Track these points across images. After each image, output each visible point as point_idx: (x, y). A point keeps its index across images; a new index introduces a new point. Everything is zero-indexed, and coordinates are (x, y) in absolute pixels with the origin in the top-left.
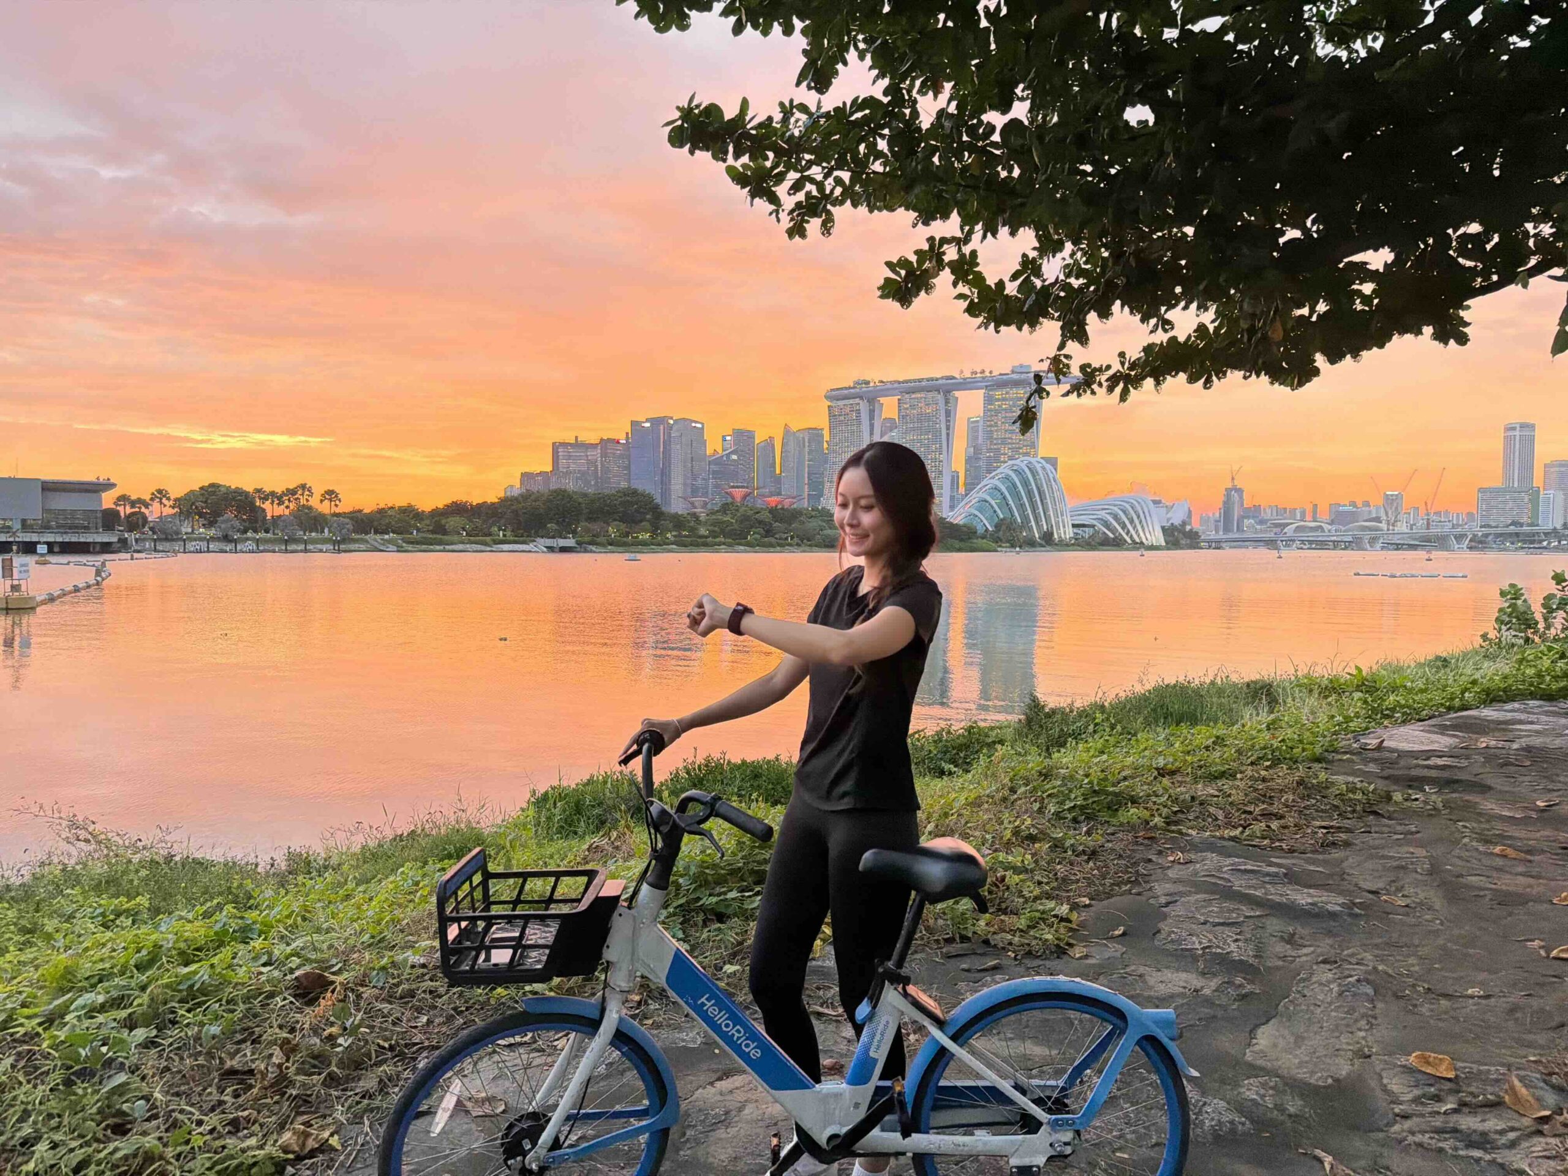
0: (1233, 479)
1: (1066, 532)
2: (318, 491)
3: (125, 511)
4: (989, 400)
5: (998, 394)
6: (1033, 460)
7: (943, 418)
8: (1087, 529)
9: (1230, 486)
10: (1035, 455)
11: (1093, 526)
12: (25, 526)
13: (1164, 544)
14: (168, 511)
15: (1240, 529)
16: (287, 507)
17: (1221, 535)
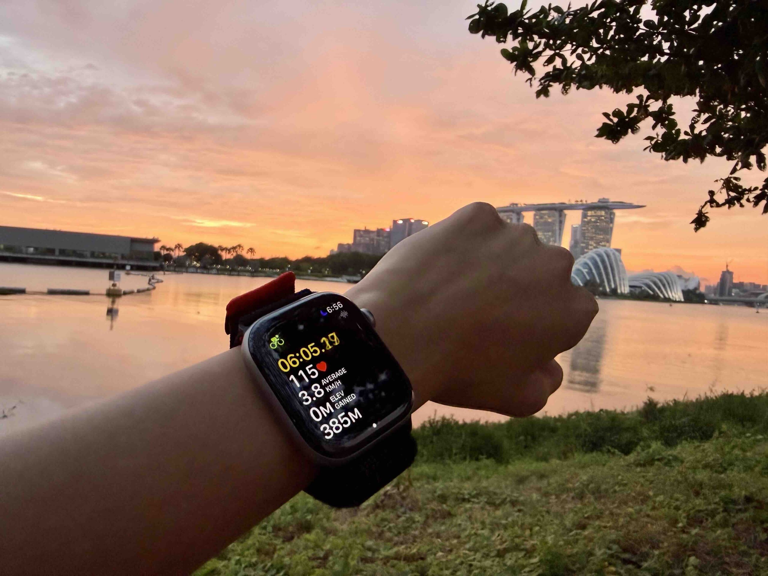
0: (727, 266)
1: (625, 290)
2: (246, 248)
3: (164, 252)
4: (585, 216)
5: (589, 213)
6: (608, 250)
7: (557, 224)
8: (637, 289)
9: (725, 270)
10: (609, 246)
11: (641, 287)
12: (123, 257)
13: (683, 300)
14: (182, 254)
15: (730, 294)
16: (232, 255)
17: (718, 297)
